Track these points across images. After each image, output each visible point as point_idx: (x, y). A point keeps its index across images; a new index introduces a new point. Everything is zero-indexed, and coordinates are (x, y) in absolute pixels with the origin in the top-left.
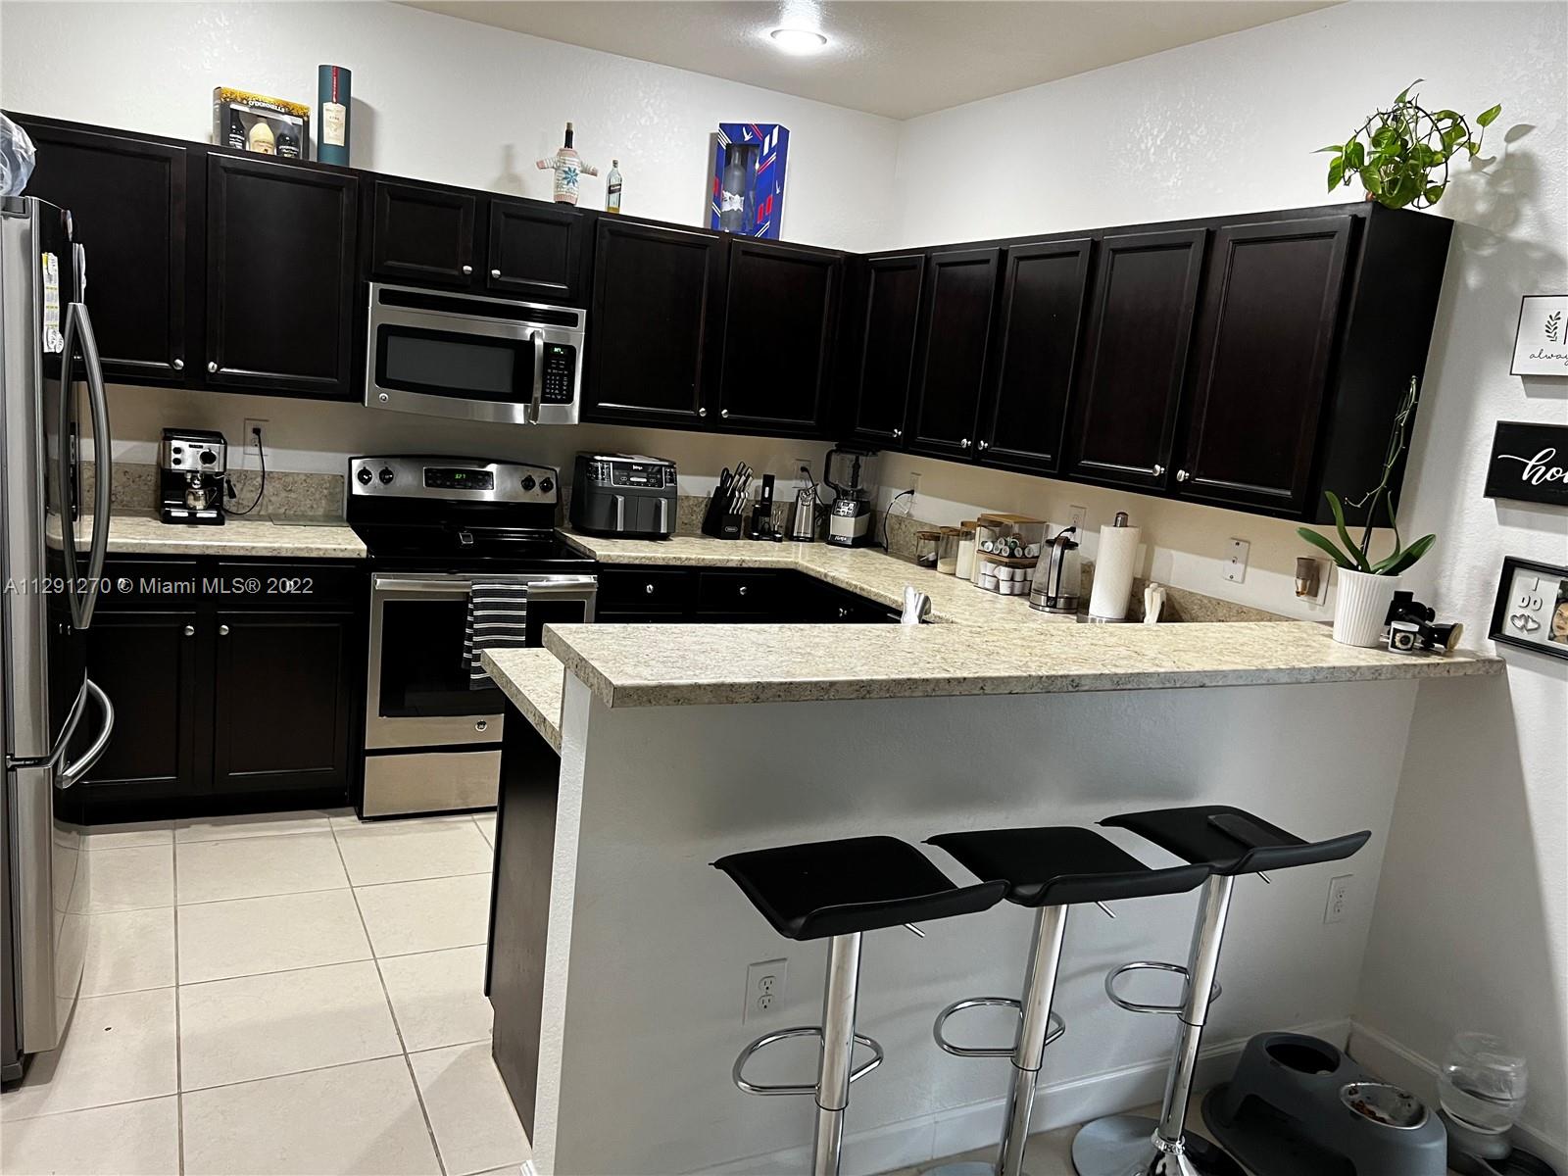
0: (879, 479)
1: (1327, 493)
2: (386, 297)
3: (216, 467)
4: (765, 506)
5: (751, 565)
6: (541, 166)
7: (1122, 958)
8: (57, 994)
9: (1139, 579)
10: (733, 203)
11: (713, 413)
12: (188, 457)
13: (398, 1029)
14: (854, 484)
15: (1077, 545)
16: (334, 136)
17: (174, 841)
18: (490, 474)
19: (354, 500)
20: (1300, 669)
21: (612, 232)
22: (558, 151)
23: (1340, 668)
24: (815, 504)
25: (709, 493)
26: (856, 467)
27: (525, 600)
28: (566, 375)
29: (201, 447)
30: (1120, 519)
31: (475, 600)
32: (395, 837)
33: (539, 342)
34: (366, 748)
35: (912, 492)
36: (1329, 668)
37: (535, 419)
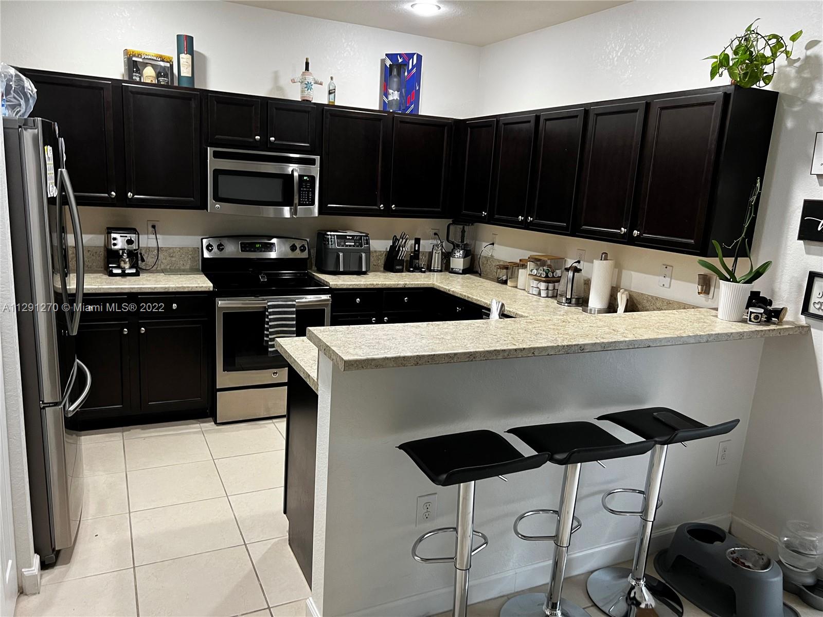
0: (475, 238)
1: (713, 241)
2: (216, 155)
3: (134, 246)
4: (416, 254)
5: (410, 286)
6: (293, 81)
7: (610, 487)
8: (71, 518)
9: (615, 287)
10: (394, 96)
11: (388, 207)
12: (120, 242)
13: (241, 532)
14: (462, 241)
15: (581, 270)
16: (186, 72)
17: (123, 438)
18: (273, 244)
19: (204, 260)
20: (700, 335)
21: (331, 115)
22: (302, 73)
23: (722, 334)
24: (442, 252)
25: (387, 249)
26: (463, 231)
27: (294, 309)
28: (311, 191)
29: (126, 236)
30: (603, 256)
31: (269, 310)
32: (234, 433)
33: (296, 174)
34: (217, 388)
35: (493, 244)
36: (716, 334)
37: (296, 215)
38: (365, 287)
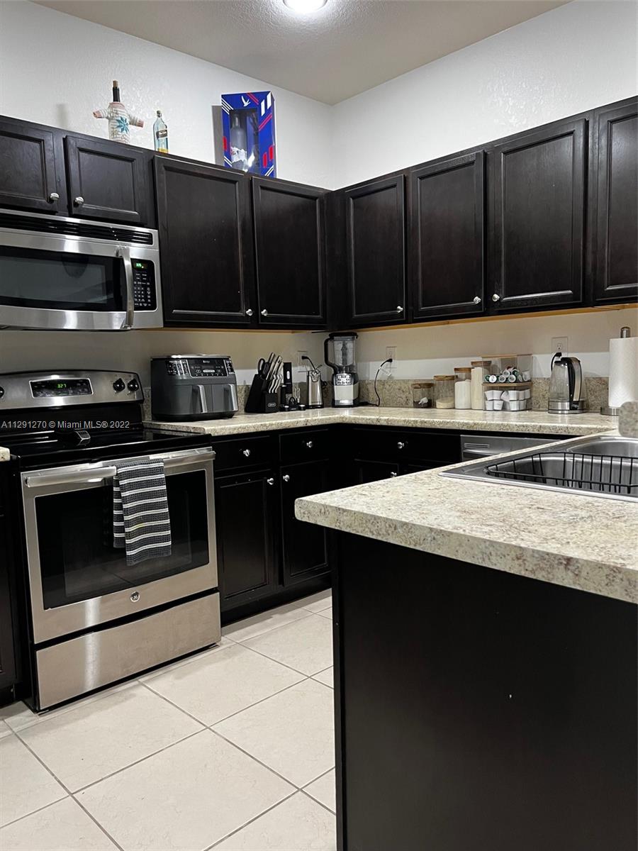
4: (289, 386)
6: (96, 116)
10: (240, 155)
11: (256, 313)
14: (345, 362)
21: (167, 169)
22: (109, 104)
26: (344, 349)
27: (163, 476)
28: (148, 286)
30: (624, 332)
31: (121, 483)
34: (35, 643)
35: (390, 361)
37: (130, 325)
38: (255, 431)
